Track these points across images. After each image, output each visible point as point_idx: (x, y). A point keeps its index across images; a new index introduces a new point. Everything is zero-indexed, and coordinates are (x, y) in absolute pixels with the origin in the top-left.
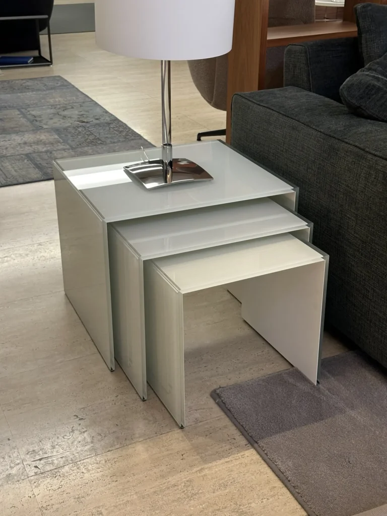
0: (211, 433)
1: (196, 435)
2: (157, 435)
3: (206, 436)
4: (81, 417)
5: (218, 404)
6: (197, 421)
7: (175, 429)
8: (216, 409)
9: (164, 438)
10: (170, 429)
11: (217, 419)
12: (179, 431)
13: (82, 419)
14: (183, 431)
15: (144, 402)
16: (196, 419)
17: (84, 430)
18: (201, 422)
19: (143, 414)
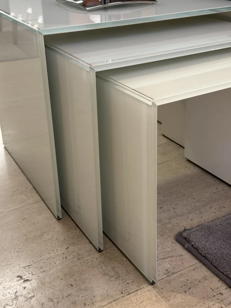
0: (190, 288)
1: (173, 291)
2: (123, 295)
3: (185, 292)
4: (25, 278)
5: (188, 250)
6: (168, 273)
7: (145, 286)
8: (187, 255)
9: (133, 299)
10: (139, 287)
11: (191, 268)
12: (150, 287)
13: (27, 280)
14: (154, 288)
15: (101, 253)
16: (167, 271)
17: (30, 296)
18: (173, 273)
19: (101, 267)
